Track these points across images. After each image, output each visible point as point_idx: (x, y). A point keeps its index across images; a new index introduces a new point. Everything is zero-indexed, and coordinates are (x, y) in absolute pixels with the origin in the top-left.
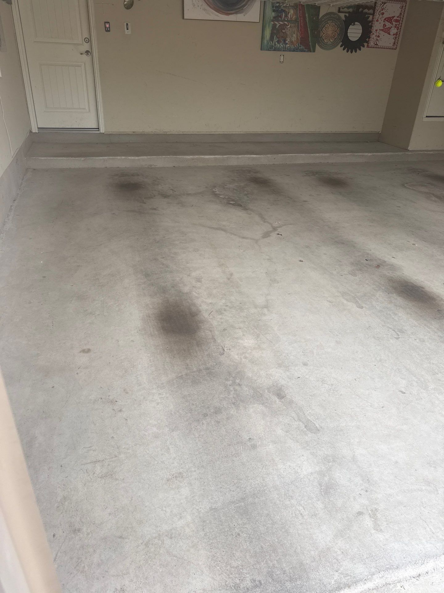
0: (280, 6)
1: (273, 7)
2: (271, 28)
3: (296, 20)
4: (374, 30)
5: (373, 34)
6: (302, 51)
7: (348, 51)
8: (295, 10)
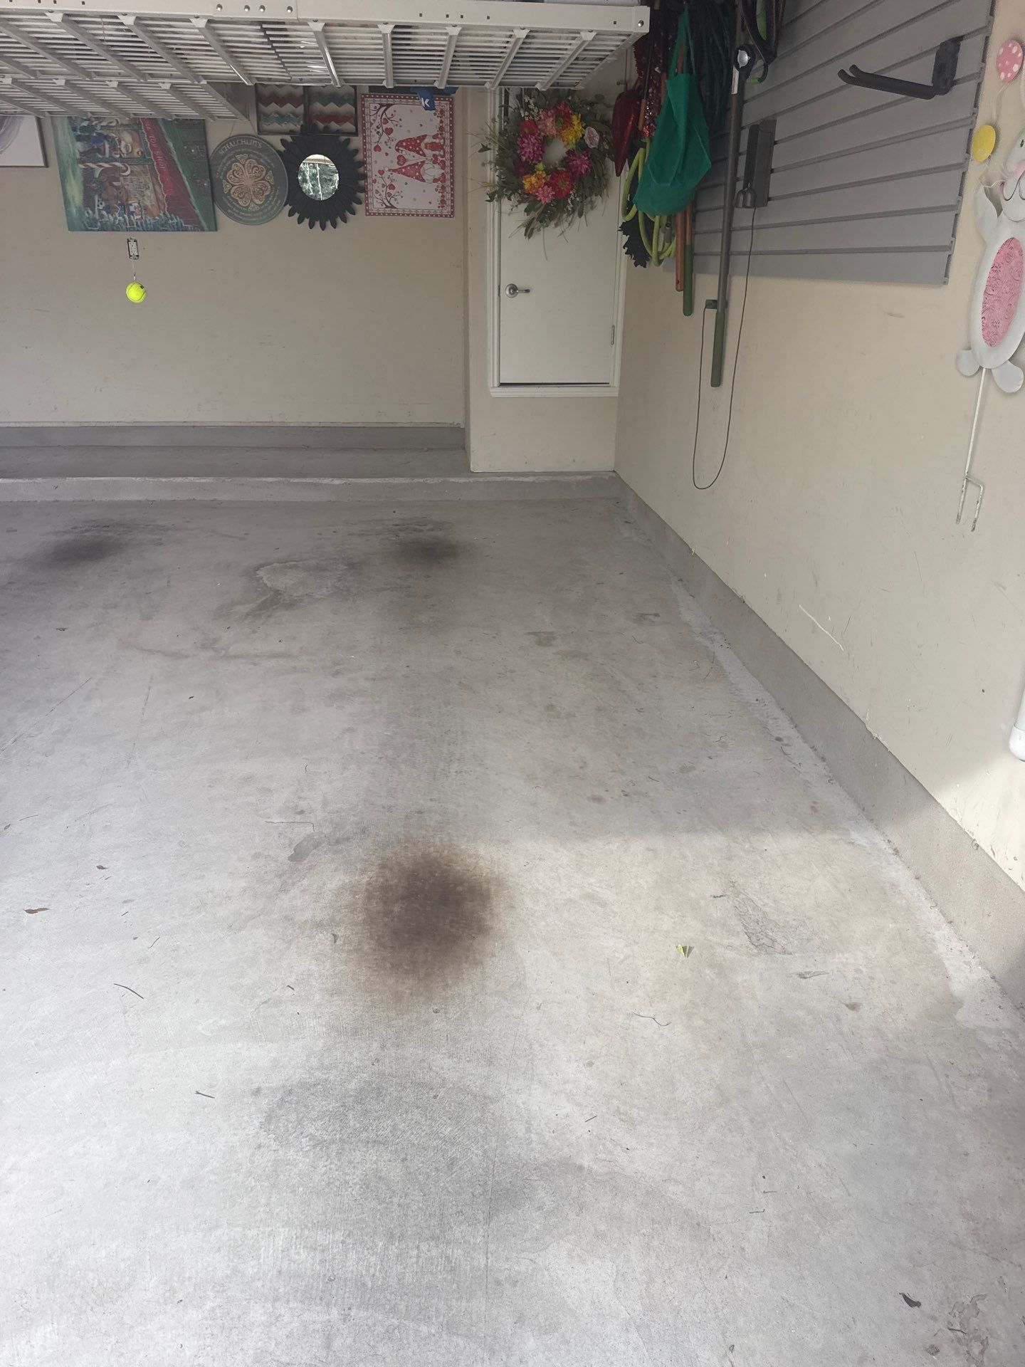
0: (91, 128)
1: (74, 129)
2: (80, 178)
3: (144, 157)
4: (375, 172)
5: (375, 181)
6: (178, 230)
7: (311, 226)
8: (135, 134)
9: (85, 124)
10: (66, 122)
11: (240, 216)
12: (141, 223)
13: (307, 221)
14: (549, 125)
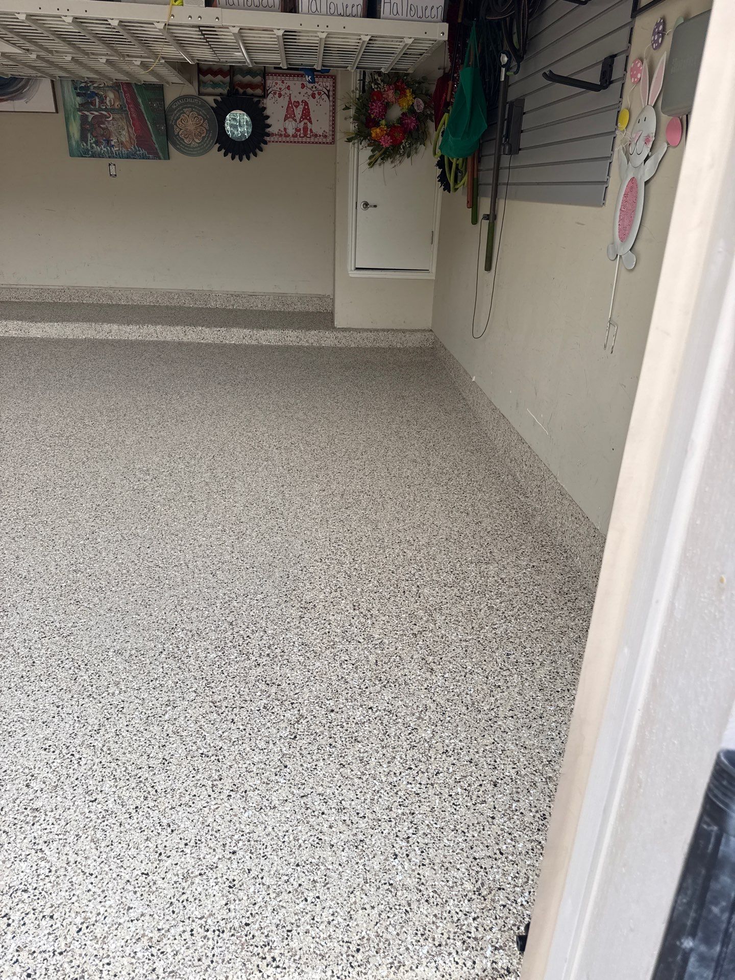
0: (87, 88)
1: (76, 89)
2: (78, 121)
3: (121, 110)
6: (143, 158)
7: (233, 158)
8: (116, 93)
9: (83, 85)
10: (70, 83)
11: (185, 150)
12: (119, 154)
13: (230, 155)
14: (390, 95)
